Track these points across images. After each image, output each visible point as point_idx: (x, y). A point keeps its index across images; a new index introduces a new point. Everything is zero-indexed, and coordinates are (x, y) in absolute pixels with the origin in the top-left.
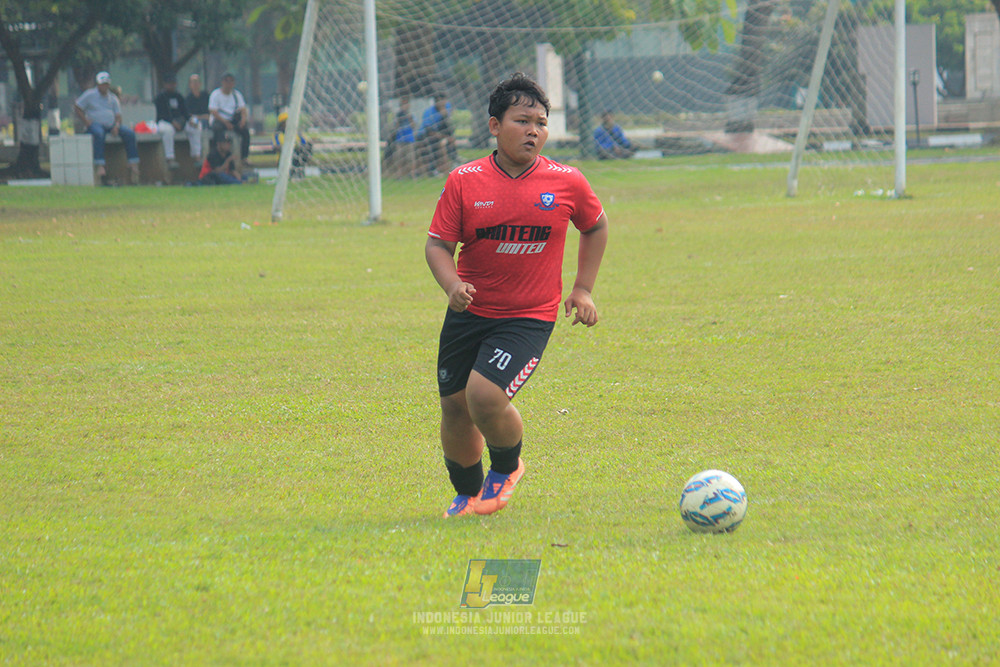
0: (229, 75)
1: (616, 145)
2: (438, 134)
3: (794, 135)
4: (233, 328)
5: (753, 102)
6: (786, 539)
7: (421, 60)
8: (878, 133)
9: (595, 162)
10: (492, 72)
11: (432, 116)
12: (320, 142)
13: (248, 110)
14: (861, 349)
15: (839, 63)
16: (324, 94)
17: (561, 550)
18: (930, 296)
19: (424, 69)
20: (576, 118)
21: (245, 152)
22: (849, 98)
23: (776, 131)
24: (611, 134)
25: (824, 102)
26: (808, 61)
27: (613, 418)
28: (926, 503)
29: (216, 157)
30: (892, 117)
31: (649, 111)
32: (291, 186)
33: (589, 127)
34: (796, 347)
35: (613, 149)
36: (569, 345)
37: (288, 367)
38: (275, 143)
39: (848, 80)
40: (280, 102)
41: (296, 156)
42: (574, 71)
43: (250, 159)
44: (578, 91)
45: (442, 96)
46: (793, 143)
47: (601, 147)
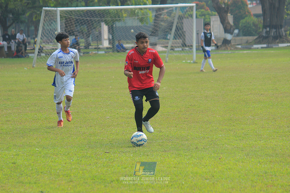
0: (22, 30)
1: (122, 49)
2: (76, 45)
3: (167, 46)
4: (22, 95)
5: (157, 38)
6: (165, 151)
7: (71, 26)
8: (189, 46)
9: (116, 53)
10: (90, 30)
11: (74, 41)
12: (45, 47)
13: (26, 38)
14: (185, 102)
15: (179, 28)
16: (46, 35)
17: (107, 154)
18: (202, 88)
19: (72, 29)
20: (111, 41)
21: (26, 49)
22: (181, 37)
23: (163, 45)
24: (121, 46)
25: (175, 38)
26: (171, 28)
27: (121, 119)
28: (201, 142)
29: (18, 51)
30: (192, 42)
31: (130, 40)
32: (37, 58)
33: (115, 44)
34: (168, 101)
35: (121, 50)
36: (109, 100)
37: (36, 105)
38: (33, 47)
39: (181, 33)
40: (35, 37)
41: (39, 51)
42: (111, 30)
43: (27, 51)
44: (112, 34)
45: (77, 36)
46: (167, 49)
47: (118, 49)
